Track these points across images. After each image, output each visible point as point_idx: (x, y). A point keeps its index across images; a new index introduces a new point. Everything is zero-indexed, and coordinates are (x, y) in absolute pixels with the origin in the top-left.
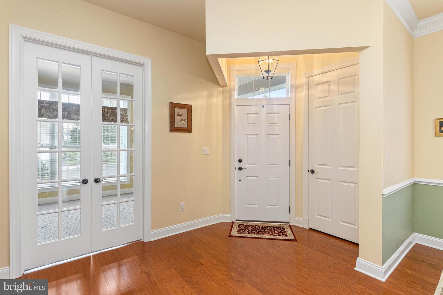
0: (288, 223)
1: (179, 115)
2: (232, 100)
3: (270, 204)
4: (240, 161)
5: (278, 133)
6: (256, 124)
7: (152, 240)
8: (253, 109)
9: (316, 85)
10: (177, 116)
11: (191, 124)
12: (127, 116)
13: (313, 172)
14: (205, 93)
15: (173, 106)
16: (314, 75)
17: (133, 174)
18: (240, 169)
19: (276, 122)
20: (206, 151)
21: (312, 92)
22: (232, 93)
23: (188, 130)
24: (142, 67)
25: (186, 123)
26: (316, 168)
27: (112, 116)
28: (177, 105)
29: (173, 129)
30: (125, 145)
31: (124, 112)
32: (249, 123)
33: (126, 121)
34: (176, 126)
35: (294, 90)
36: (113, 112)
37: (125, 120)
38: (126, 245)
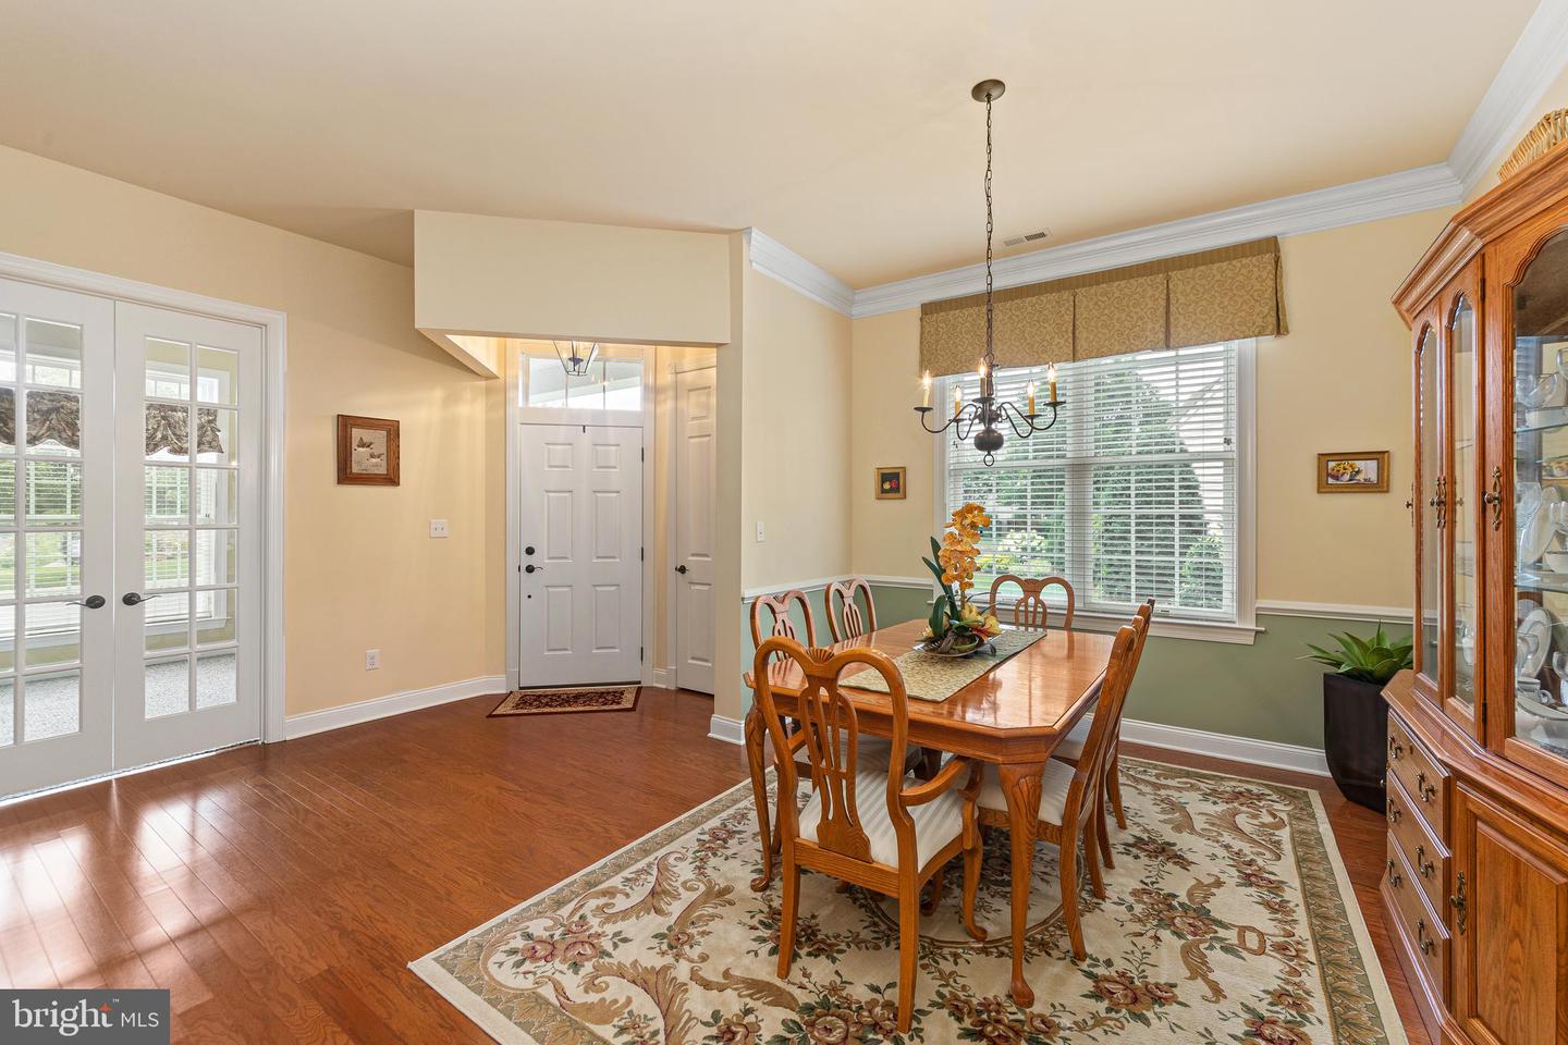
0: (640, 683)
1: (362, 444)
2: (510, 410)
3: (599, 646)
4: (530, 551)
5: (618, 489)
6: (567, 467)
7: (288, 738)
8: (562, 434)
9: (690, 391)
10: (359, 446)
11: (398, 464)
12: (215, 430)
13: (682, 570)
14: (438, 394)
15: (345, 424)
16: (686, 369)
17: (235, 584)
18: (530, 569)
19: (613, 464)
20: (439, 530)
21: (682, 404)
22: (510, 395)
23: (391, 479)
24: (259, 330)
25: (384, 464)
26: (690, 561)
27: (162, 428)
28: (360, 421)
29: (346, 475)
30: (208, 516)
31: (205, 419)
32: (553, 464)
33: (214, 444)
34: (355, 469)
35: (652, 396)
36: (164, 418)
37: (210, 443)
38: (214, 753)
